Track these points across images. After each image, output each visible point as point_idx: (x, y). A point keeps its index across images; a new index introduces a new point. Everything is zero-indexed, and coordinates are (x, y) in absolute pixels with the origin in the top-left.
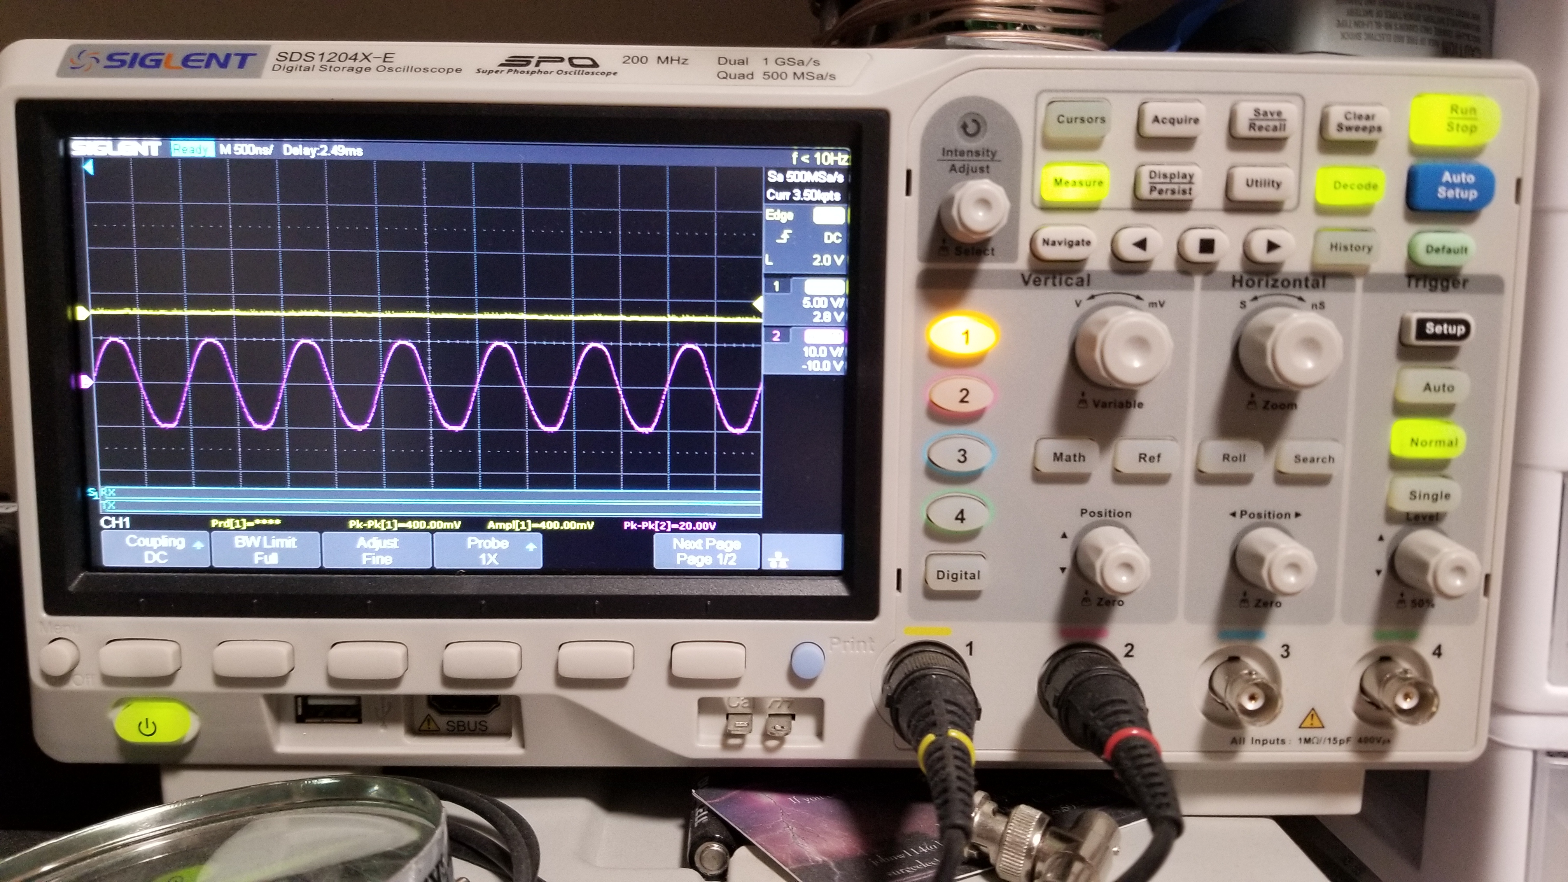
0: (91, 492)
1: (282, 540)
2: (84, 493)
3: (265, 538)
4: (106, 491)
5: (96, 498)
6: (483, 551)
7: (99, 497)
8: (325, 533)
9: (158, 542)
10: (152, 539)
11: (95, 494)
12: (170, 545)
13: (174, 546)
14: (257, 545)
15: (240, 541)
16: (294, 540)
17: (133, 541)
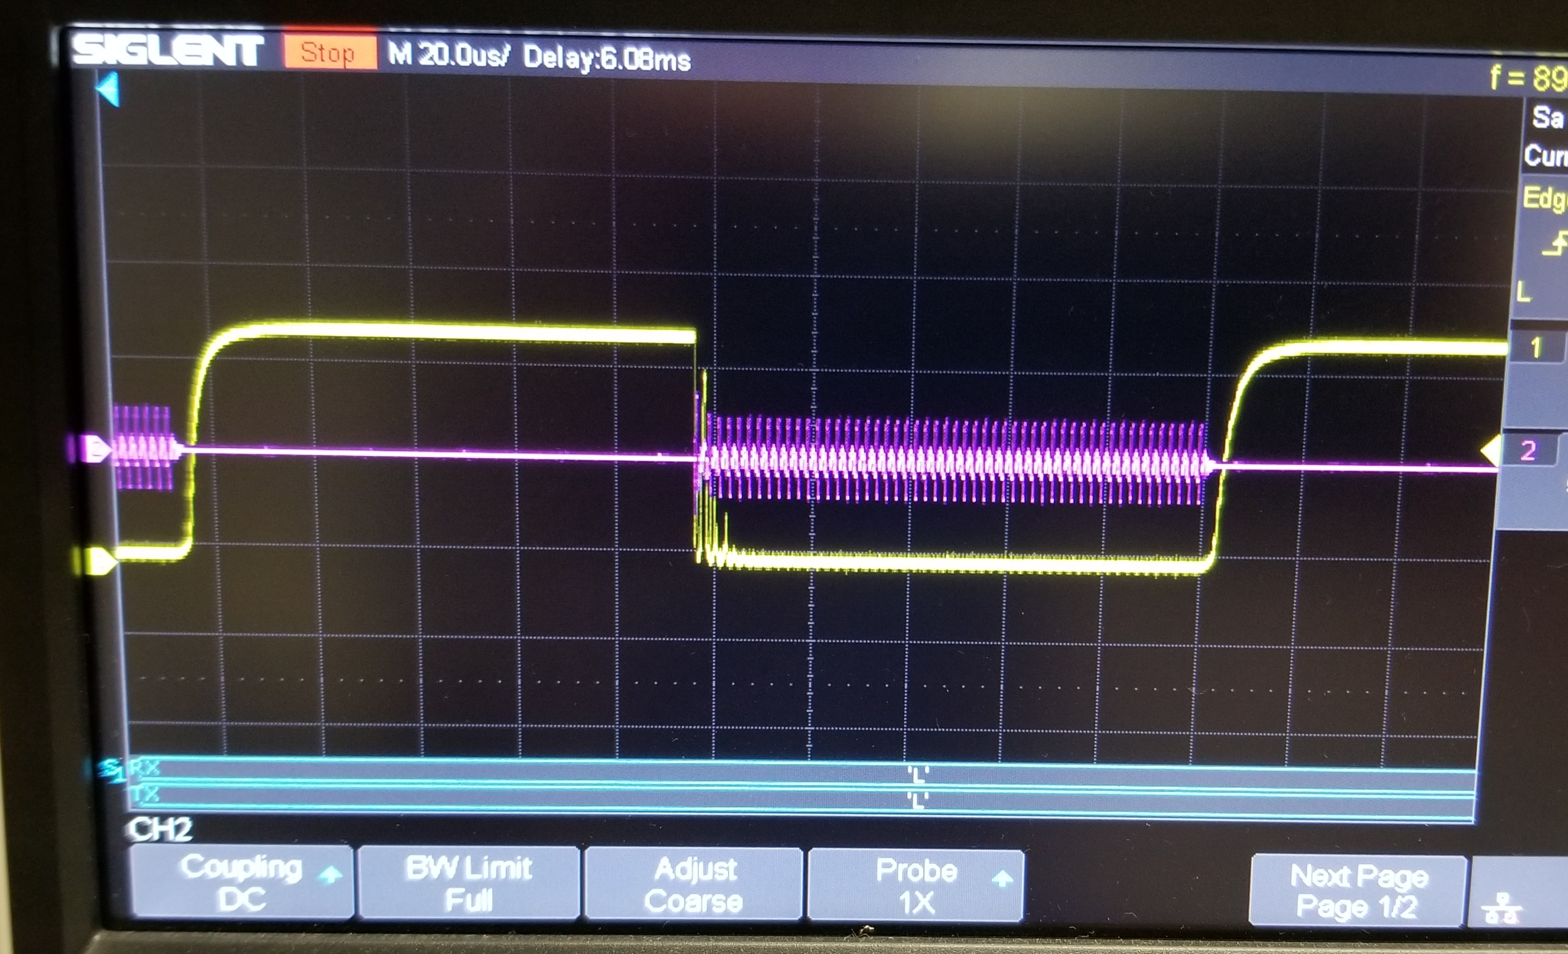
0: (109, 767)
1: (503, 865)
2: (96, 770)
3: (468, 859)
4: (140, 765)
5: (119, 780)
6: (908, 885)
7: (124, 776)
8: (591, 851)
9: (246, 868)
10: (235, 862)
11: (120, 769)
12: (272, 875)
13: (281, 875)
14: (451, 873)
15: (417, 866)
16: (527, 863)
17: (194, 866)
